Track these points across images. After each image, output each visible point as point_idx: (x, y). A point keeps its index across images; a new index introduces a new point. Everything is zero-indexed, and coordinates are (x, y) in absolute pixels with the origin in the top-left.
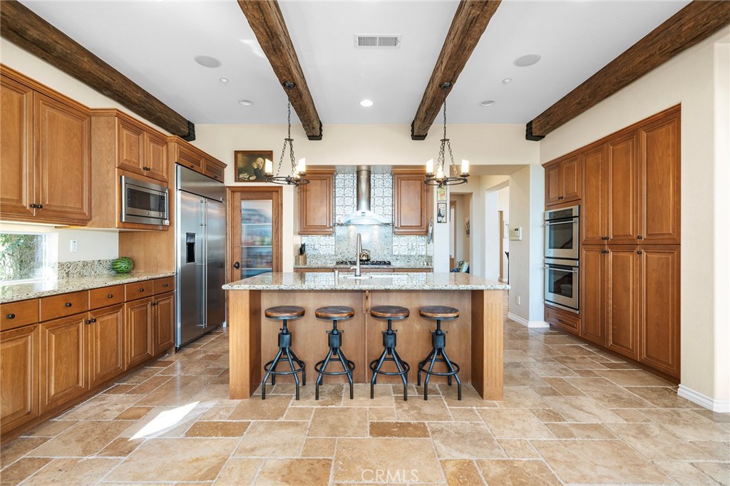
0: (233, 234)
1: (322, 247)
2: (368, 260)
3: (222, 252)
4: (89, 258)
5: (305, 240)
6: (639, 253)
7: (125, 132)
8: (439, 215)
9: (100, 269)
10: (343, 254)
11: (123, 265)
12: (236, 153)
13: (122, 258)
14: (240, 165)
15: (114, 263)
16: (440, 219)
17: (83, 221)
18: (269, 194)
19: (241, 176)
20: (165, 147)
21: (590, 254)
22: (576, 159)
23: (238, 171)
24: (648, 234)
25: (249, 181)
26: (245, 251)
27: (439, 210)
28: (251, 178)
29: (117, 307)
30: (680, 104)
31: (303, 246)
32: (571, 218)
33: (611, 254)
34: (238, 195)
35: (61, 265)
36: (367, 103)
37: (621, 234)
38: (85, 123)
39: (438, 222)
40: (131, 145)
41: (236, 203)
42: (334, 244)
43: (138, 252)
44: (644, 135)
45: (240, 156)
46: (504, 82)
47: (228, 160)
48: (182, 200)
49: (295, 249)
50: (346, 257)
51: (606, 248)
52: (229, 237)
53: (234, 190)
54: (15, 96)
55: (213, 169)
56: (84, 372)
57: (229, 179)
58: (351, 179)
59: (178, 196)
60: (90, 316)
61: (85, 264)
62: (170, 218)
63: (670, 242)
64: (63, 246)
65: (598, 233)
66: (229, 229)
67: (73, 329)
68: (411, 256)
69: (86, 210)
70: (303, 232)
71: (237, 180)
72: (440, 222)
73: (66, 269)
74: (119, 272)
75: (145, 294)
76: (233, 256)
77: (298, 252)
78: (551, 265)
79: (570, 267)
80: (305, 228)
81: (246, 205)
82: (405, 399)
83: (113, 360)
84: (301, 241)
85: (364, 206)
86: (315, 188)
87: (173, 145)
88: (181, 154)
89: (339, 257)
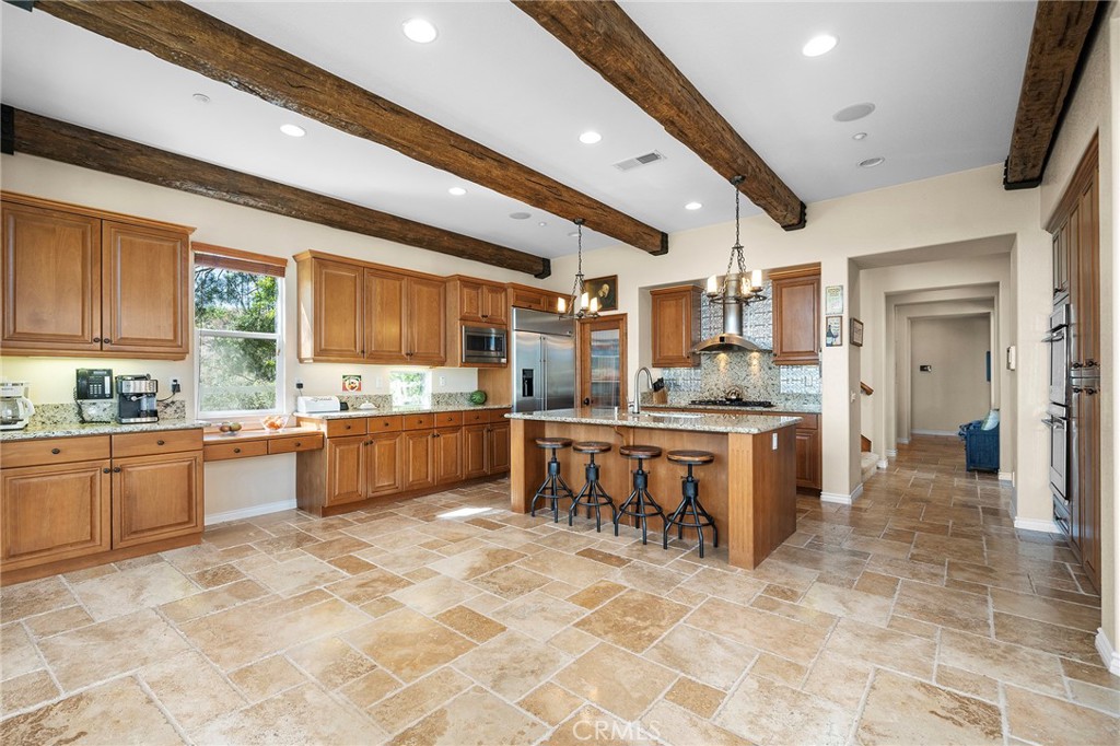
1: (687, 382)
2: (738, 399)
3: (572, 389)
4: (453, 391)
5: (665, 374)
7: (466, 290)
8: (829, 334)
9: (462, 400)
10: (711, 392)
11: (478, 397)
13: (479, 393)
15: (472, 395)
16: (830, 340)
17: (442, 363)
18: (616, 323)
20: (503, 294)
27: (829, 327)
29: (456, 428)
31: (661, 380)
34: (589, 327)
35: (433, 395)
38: (442, 289)
39: (827, 345)
40: (471, 299)
41: (587, 336)
42: (700, 378)
43: (489, 388)
48: (518, 337)
50: (715, 395)
52: (579, 371)
53: (584, 322)
54: (398, 283)
56: (432, 473)
59: (514, 334)
60: (436, 432)
61: (450, 395)
62: (508, 356)
64: (435, 381)
66: (578, 363)
67: (424, 439)
68: (810, 395)
69: (442, 354)
70: (659, 363)
72: (831, 345)
73: (437, 398)
74: (477, 403)
75: (480, 421)
76: (583, 392)
77: (649, 388)
80: (661, 359)
81: (596, 335)
83: (454, 468)
84: (657, 374)
85: (732, 328)
86: (670, 311)
87: (510, 291)
88: (518, 298)
89: (706, 396)
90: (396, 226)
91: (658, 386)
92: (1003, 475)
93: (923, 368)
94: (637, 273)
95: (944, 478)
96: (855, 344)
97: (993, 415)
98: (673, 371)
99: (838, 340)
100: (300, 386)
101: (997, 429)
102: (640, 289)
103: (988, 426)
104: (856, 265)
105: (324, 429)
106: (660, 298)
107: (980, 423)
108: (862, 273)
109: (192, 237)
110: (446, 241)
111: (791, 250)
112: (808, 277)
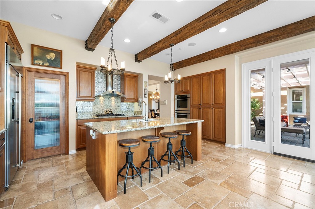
2: (112, 114)
6: (212, 109)
8: (145, 94)
10: (97, 111)
12: (33, 46)
14: (36, 54)
18: (57, 76)
19: (36, 62)
21: (194, 109)
22: (188, 79)
23: (34, 58)
24: (214, 103)
25: (43, 66)
27: (145, 92)
28: (45, 64)
30: (225, 69)
32: (187, 98)
33: (202, 110)
34: (32, 74)
36: (127, 41)
37: (206, 103)
39: (145, 97)
42: (92, 106)
44: (213, 75)
45: (35, 48)
46: (180, 49)
50: (99, 112)
51: (200, 107)
53: (29, 70)
57: (26, 62)
58: (101, 74)
63: (221, 105)
65: (197, 103)
68: (128, 111)
70: (77, 100)
71: (33, 63)
78: (178, 113)
79: (187, 114)
80: (79, 97)
82: (179, 169)
89: (95, 113)
106: (80, 69)
112: (134, 77)
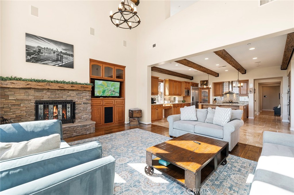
0: (200, 96)
4: (180, 100)
5: (216, 97)
8: (250, 91)
9: (181, 102)
11: (184, 101)
12: (201, 81)
13: (184, 100)
14: (202, 83)
15: (183, 101)
16: (250, 92)
17: (180, 96)
20: (189, 84)
23: (201, 85)
26: (203, 100)
27: (250, 90)
28: (204, 85)
34: (201, 89)
35: (178, 101)
38: (181, 83)
40: (186, 85)
41: (201, 91)
42: (223, 98)
43: (185, 99)
45: (201, 82)
47: (199, 83)
49: (213, 99)
53: (200, 88)
55: (197, 85)
57: (199, 86)
58: (227, 84)
59: (191, 91)
62: (190, 94)
64: (178, 98)
68: (245, 101)
69: (181, 94)
70: (215, 96)
76: (200, 101)
77: (213, 100)
80: (215, 95)
81: (203, 91)
84: (215, 97)
85: (231, 90)
86: (218, 86)
87: (191, 83)
88: (192, 84)
89: (225, 101)
90: (175, 74)
91: (215, 99)
92: (281, 116)
93: (265, 96)
94: (212, 80)
95: (270, 116)
96: (254, 93)
97: (279, 105)
98: (217, 97)
99: (252, 92)
100: (165, 99)
101: (280, 108)
102: (213, 83)
103: (279, 107)
104: (255, 80)
105: (172, 105)
106: (215, 84)
107: (277, 107)
108: (255, 81)
109: (159, 79)
110: (181, 75)
111: (243, 77)
112: (246, 82)
